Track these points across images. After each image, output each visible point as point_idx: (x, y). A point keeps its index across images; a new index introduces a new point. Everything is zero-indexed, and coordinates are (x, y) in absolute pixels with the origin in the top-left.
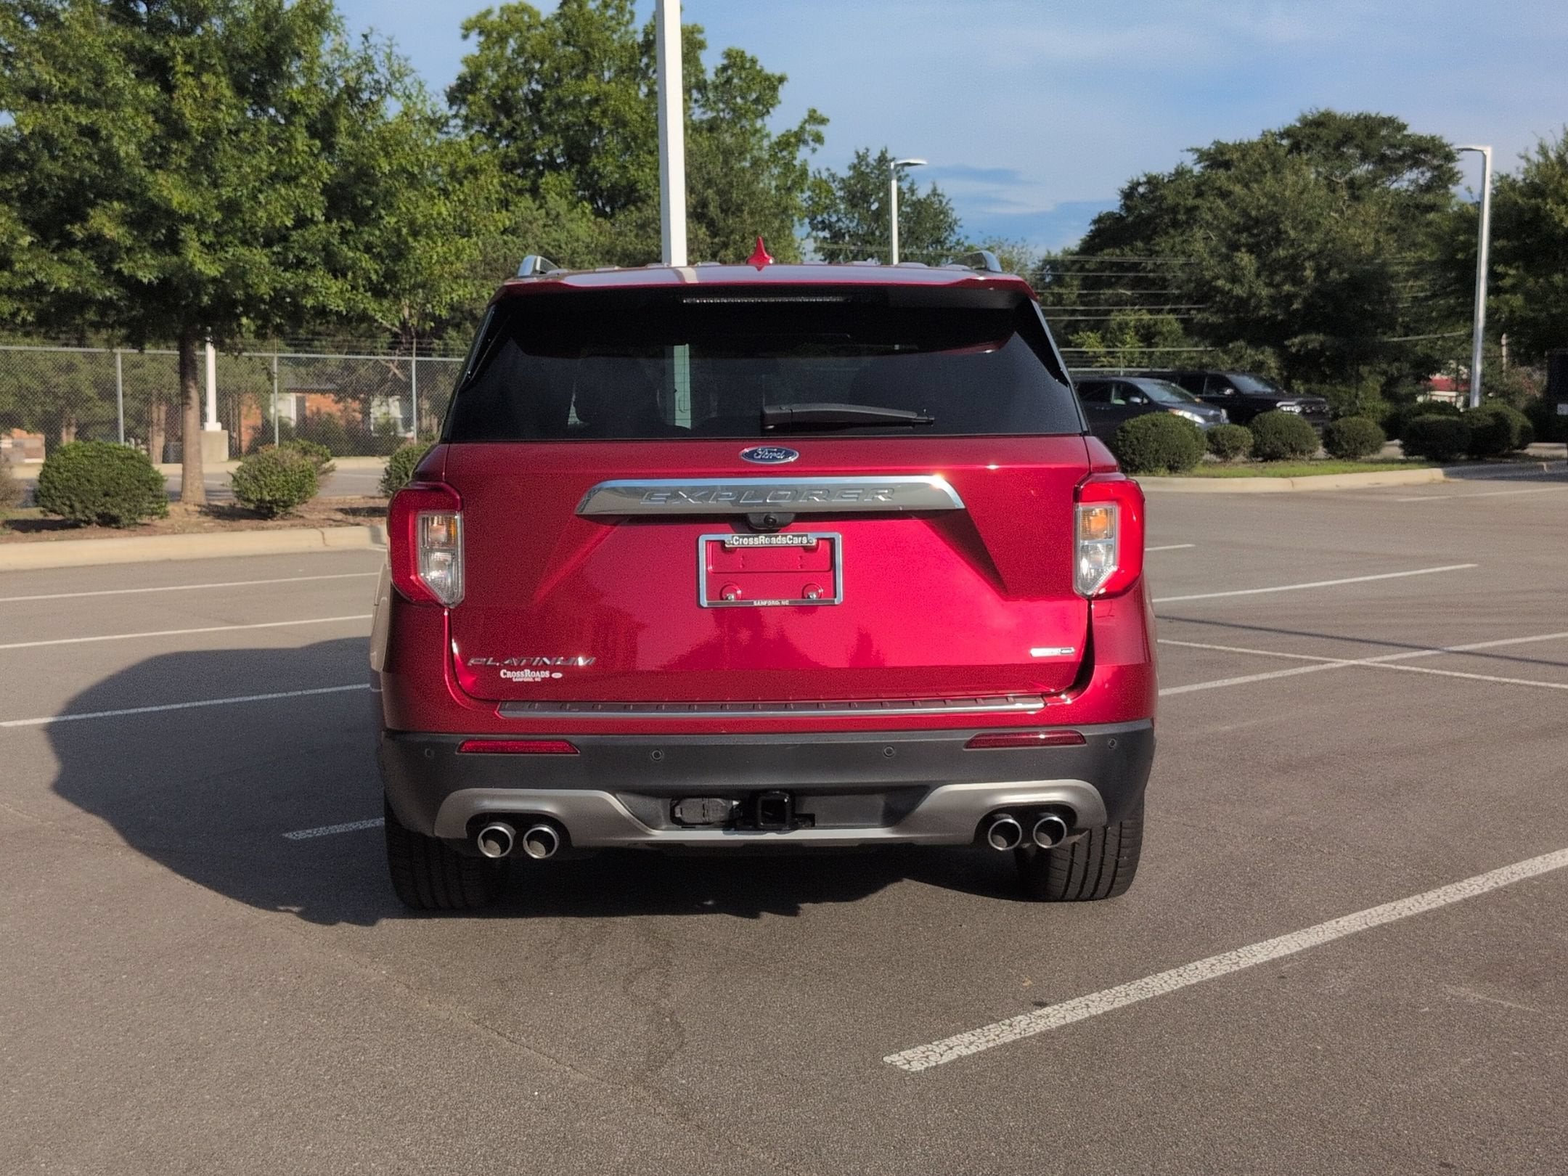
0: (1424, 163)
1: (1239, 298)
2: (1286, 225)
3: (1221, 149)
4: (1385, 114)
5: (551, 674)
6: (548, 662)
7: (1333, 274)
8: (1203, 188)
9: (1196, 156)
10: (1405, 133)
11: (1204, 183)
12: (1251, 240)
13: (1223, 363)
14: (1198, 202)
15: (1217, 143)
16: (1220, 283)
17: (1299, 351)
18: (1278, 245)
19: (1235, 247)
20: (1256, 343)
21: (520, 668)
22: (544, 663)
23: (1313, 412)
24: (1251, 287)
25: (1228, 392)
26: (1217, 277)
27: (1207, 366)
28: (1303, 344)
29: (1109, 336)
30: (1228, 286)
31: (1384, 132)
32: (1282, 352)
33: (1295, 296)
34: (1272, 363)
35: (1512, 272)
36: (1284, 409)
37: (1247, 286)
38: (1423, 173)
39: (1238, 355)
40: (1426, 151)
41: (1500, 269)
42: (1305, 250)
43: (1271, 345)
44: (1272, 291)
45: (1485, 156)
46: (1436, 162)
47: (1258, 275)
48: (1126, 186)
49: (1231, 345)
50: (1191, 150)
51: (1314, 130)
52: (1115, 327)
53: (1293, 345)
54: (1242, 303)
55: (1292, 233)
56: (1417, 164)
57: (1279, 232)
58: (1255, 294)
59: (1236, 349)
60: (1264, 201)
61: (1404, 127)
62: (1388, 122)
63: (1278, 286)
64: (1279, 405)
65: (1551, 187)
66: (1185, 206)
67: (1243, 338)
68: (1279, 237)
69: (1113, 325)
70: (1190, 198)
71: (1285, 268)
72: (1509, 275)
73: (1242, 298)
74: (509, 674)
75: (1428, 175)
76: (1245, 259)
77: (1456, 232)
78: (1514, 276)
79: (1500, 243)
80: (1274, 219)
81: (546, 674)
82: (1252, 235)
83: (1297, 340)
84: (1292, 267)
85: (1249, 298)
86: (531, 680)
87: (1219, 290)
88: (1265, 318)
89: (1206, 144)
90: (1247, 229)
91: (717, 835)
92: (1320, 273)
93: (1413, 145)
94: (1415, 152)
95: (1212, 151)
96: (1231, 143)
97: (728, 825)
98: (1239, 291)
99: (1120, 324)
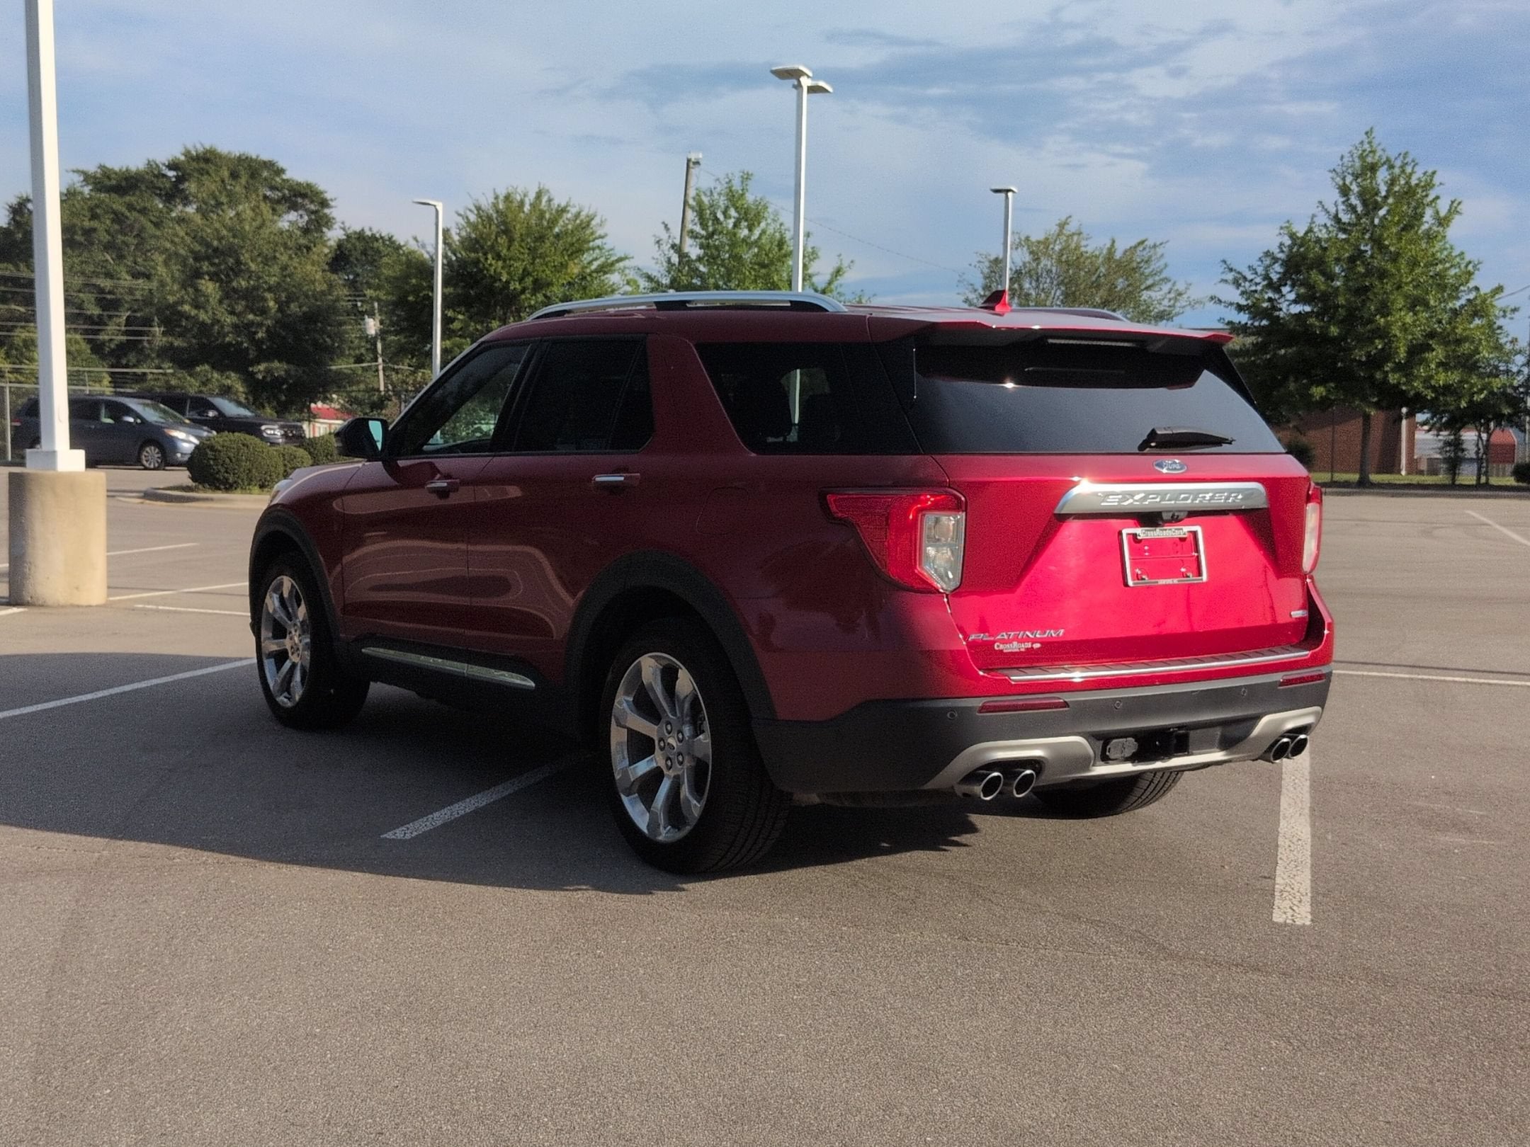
0: (303, 207)
1: (203, 324)
2: (245, 257)
3: (106, 173)
4: (265, 156)
5: (1032, 644)
6: (1031, 636)
7: (294, 307)
8: (98, 211)
9: (82, 178)
10: (284, 177)
11: (97, 206)
12: (212, 269)
13: (191, 386)
14: (95, 224)
15: (102, 167)
16: (187, 308)
17: (264, 377)
18: (236, 275)
19: (197, 274)
20: (220, 367)
21: (1009, 641)
22: (1027, 636)
23: (294, 436)
24: (214, 313)
25: (211, 414)
26: (182, 302)
27: (175, 387)
28: (268, 371)
29: (14, 352)
30: (194, 312)
31: (265, 174)
32: (249, 379)
33: (260, 325)
34: (240, 388)
35: (460, 317)
36: (269, 432)
37: (210, 313)
38: (301, 216)
39: (204, 379)
40: (304, 196)
41: (450, 313)
42: (266, 282)
43: (236, 370)
44: (235, 319)
45: (437, 211)
46: (313, 207)
47: (220, 302)
48: (14, 201)
49: (198, 369)
50: (77, 171)
51: (203, 165)
52: (21, 344)
53: (259, 371)
54: (204, 328)
55: (253, 266)
56: (294, 207)
57: (238, 262)
58: (219, 321)
59: (202, 374)
60: (225, 232)
61: (282, 171)
62: (269, 165)
63: (238, 315)
64: (263, 428)
65: (489, 243)
66: (82, 229)
67: (208, 363)
68: (238, 269)
69: (18, 341)
70: (86, 219)
71: (245, 297)
72: (458, 319)
73: (206, 324)
74: (1002, 647)
75: (306, 218)
76: (209, 287)
77: (407, 277)
78: (462, 320)
79: (450, 290)
80: (232, 251)
81: (1029, 645)
82: (212, 264)
83: (262, 367)
84: (252, 298)
85: (213, 325)
86: (1018, 650)
87: (182, 315)
88: (230, 344)
89: (92, 168)
90: (208, 258)
91: (1128, 767)
92: (282, 307)
93: (291, 189)
94: (295, 196)
95: (98, 175)
96: (117, 169)
97: (1134, 758)
98: (203, 316)
99: (25, 341)
